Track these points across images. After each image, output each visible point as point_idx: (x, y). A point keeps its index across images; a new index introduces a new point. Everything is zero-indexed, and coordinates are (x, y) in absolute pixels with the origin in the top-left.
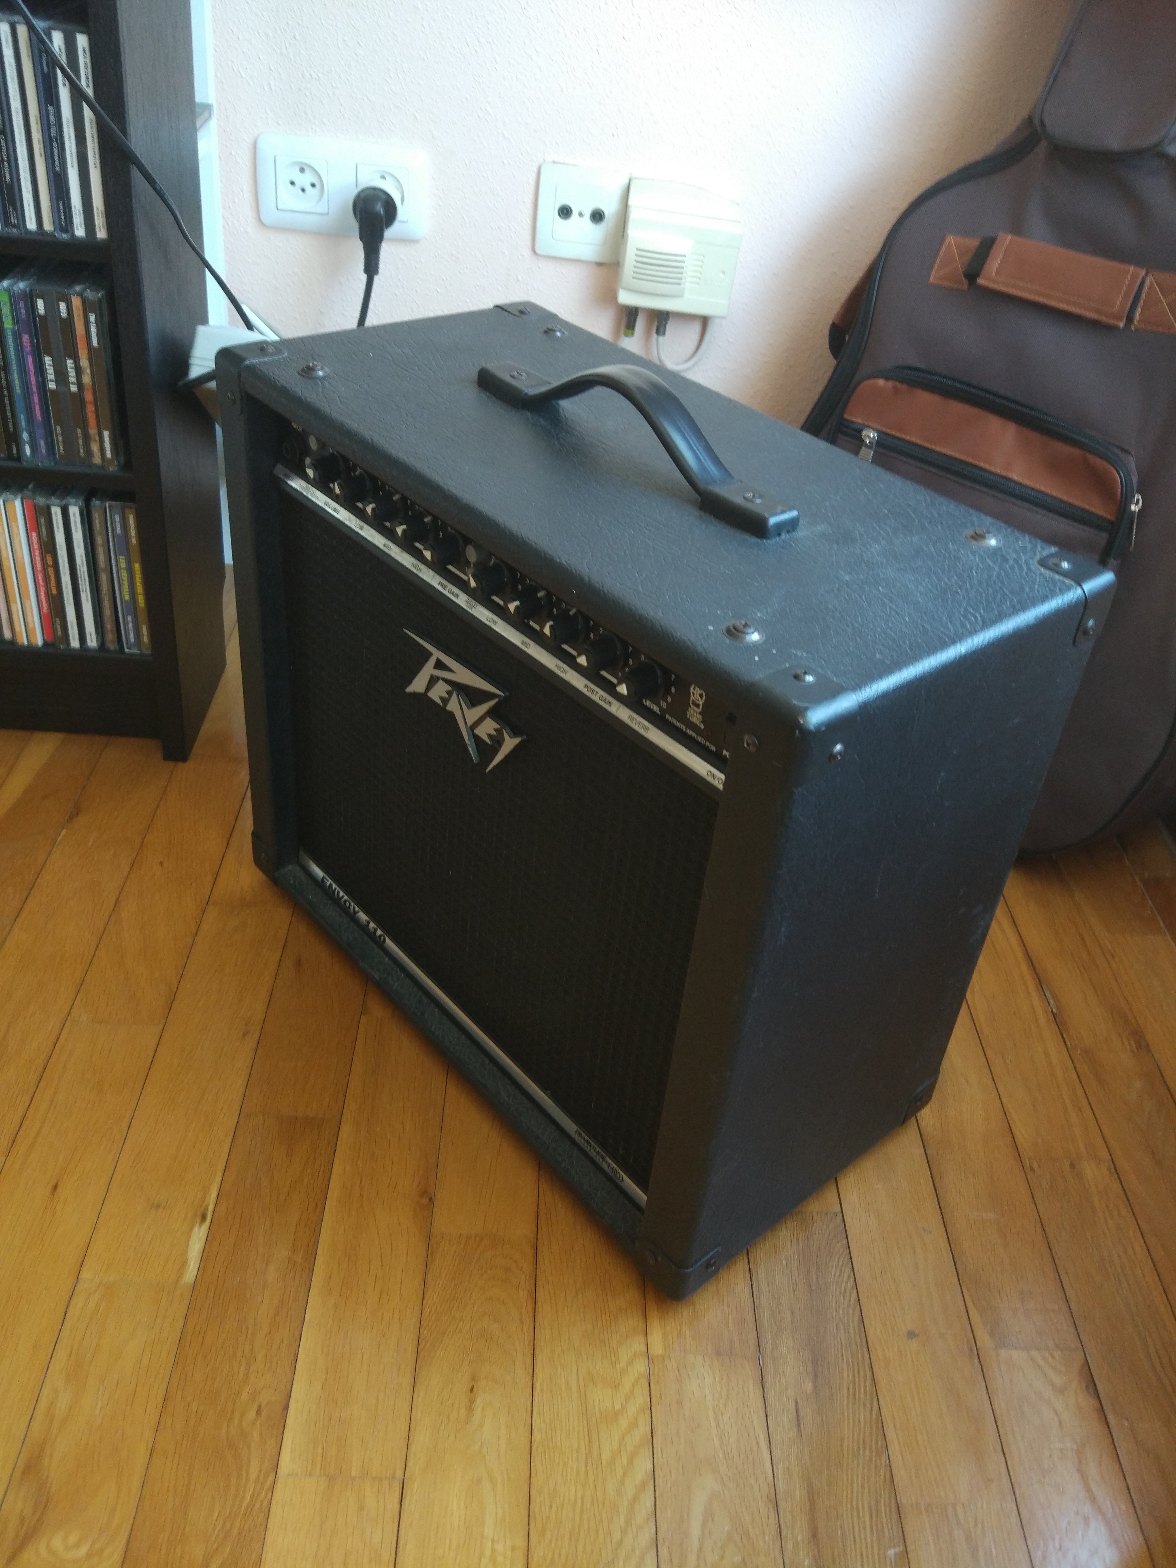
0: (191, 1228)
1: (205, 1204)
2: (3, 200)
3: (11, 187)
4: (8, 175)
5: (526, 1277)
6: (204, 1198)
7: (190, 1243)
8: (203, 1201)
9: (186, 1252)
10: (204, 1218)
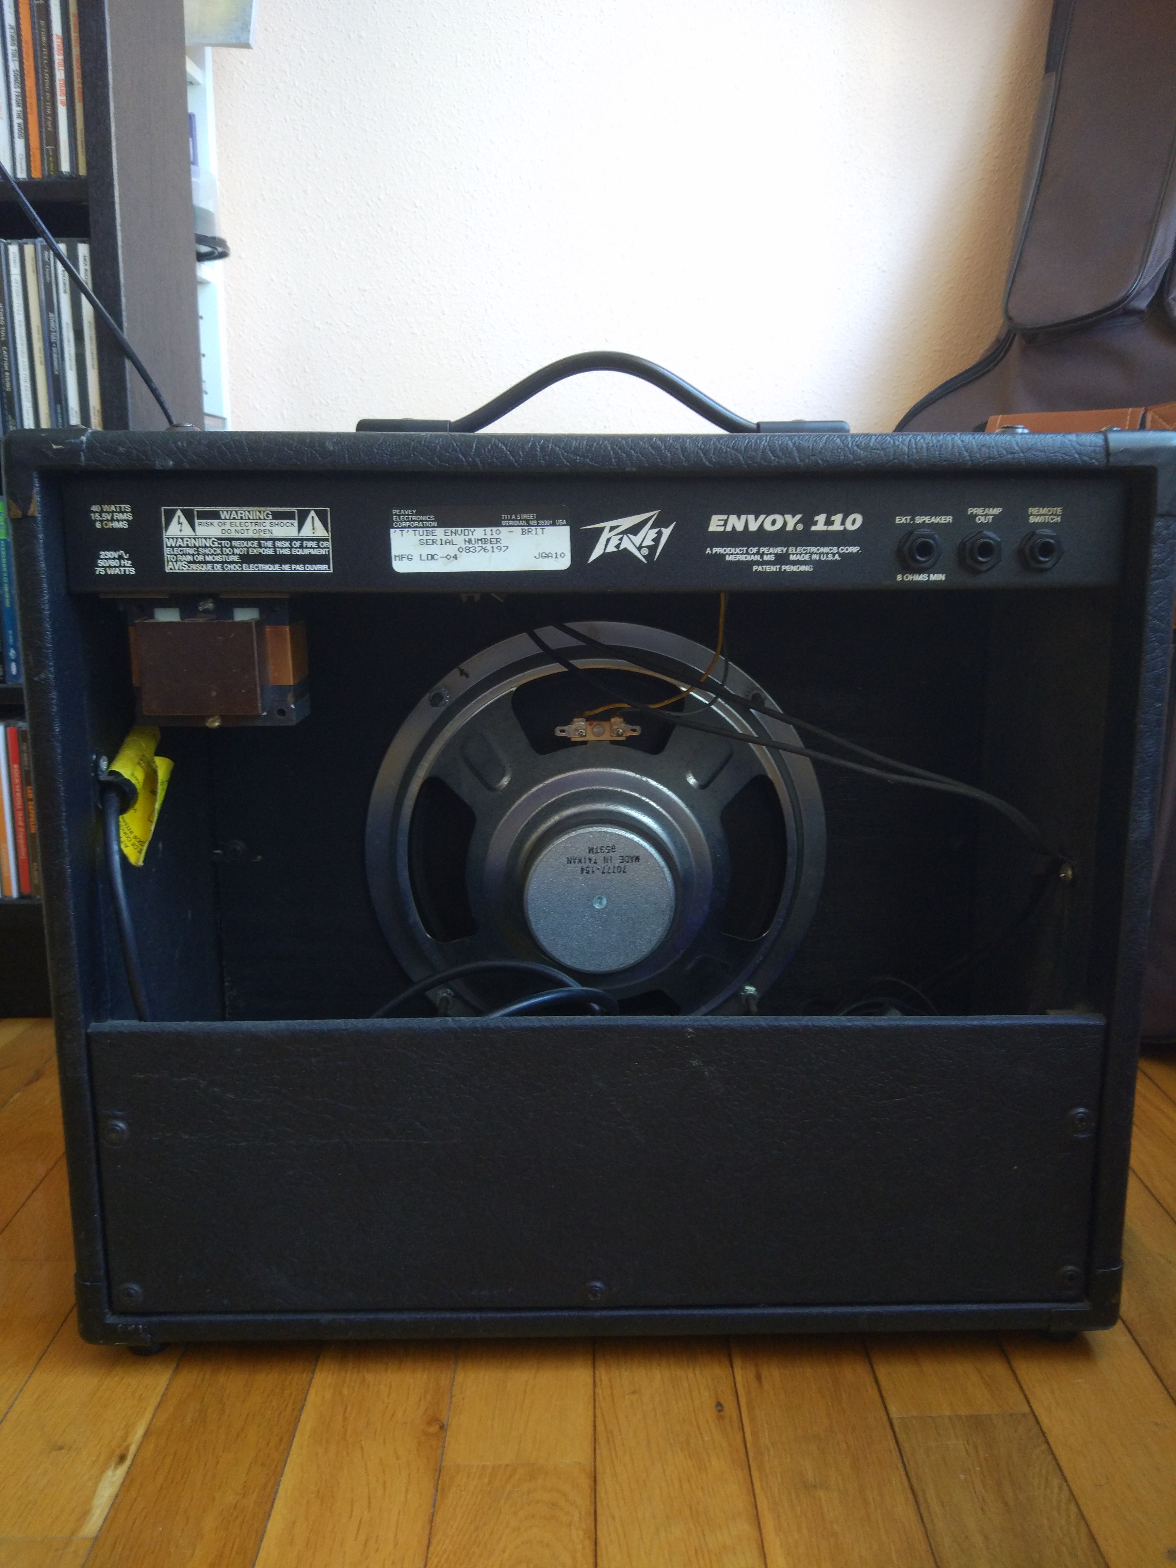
0: (102, 1472)
1: (125, 1444)
2: (3, 409)
3: (10, 396)
4: (8, 385)
5: (580, 1514)
6: (125, 1438)
7: (100, 1486)
8: (124, 1441)
9: (92, 1498)
10: (122, 1458)
